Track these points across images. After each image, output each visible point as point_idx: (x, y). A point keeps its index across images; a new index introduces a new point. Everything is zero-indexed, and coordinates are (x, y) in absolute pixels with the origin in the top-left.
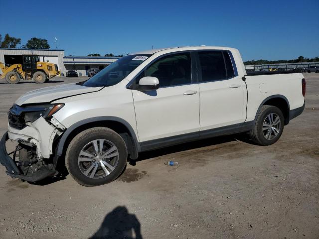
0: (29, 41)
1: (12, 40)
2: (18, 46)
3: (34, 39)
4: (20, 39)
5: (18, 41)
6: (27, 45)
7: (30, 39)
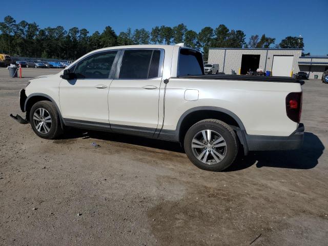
0: (283, 41)
1: (267, 40)
2: (271, 46)
3: (289, 38)
4: (274, 39)
5: (272, 41)
6: (280, 44)
7: (284, 38)
